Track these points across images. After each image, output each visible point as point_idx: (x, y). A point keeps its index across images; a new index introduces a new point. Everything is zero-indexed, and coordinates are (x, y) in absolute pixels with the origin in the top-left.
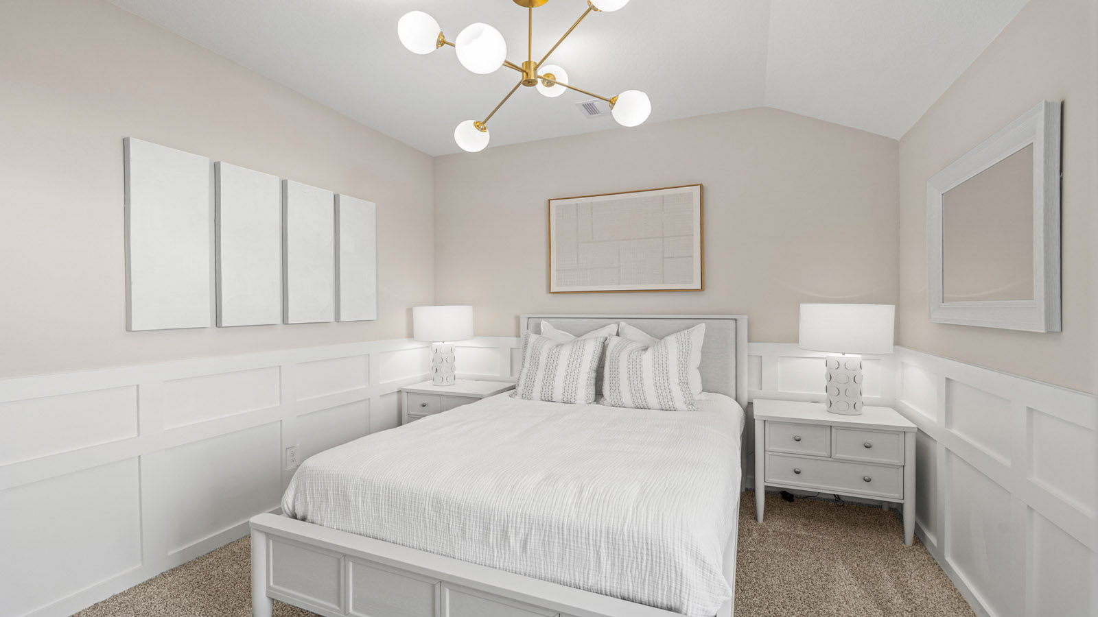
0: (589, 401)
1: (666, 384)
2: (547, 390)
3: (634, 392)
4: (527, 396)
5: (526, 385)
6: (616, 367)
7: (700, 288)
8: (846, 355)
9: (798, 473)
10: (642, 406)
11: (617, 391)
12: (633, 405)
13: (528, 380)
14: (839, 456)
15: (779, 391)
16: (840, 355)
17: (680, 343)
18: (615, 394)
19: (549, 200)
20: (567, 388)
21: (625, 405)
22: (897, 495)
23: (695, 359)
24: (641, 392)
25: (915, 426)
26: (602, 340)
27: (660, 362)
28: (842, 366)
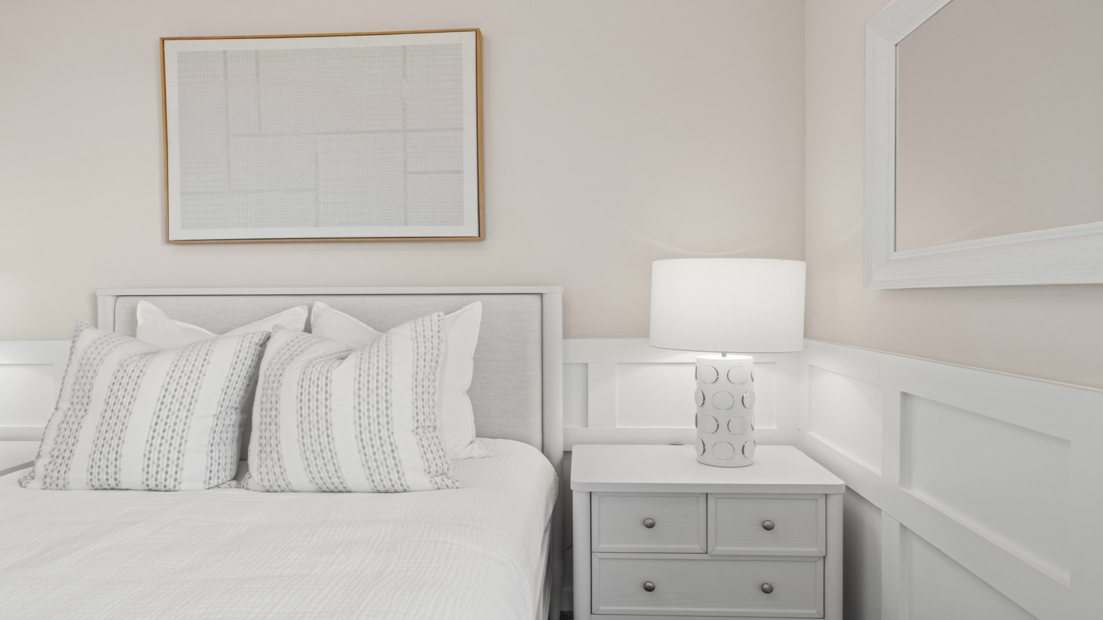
0: (214, 482)
1: (384, 434)
2: (103, 463)
3: (311, 456)
4: (56, 483)
5: (56, 453)
6: (274, 400)
7: (477, 235)
8: (729, 357)
9: (650, 589)
10: (332, 487)
11: (275, 455)
12: (313, 487)
13: (60, 439)
14: (721, 549)
15: (617, 427)
16: (718, 357)
17: (421, 339)
18: (269, 463)
19: (163, 40)
20: (154, 455)
21: (294, 486)
22: (815, 611)
23: (460, 373)
24: (327, 454)
25: (841, 482)
26: (257, 339)
27: (373, 385)
28: (723, 376)
